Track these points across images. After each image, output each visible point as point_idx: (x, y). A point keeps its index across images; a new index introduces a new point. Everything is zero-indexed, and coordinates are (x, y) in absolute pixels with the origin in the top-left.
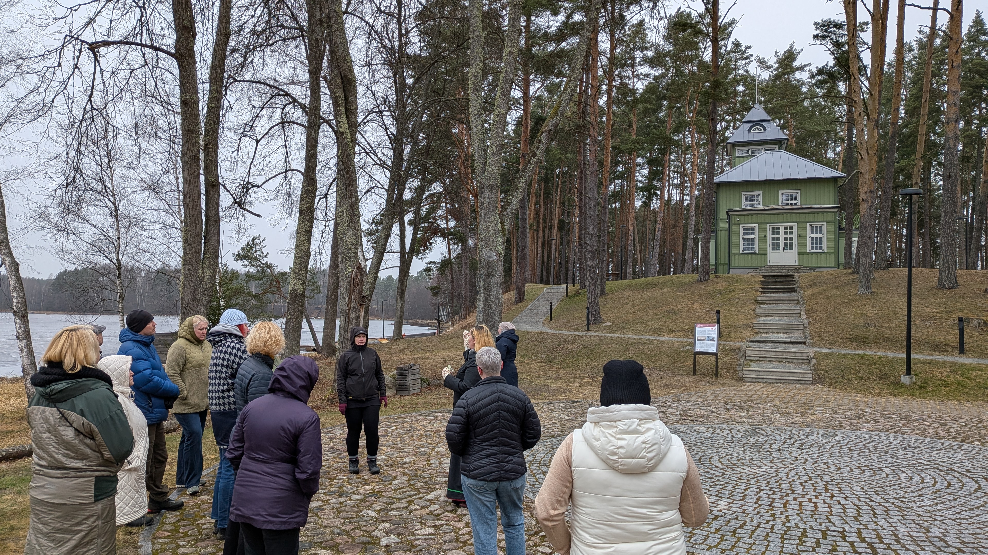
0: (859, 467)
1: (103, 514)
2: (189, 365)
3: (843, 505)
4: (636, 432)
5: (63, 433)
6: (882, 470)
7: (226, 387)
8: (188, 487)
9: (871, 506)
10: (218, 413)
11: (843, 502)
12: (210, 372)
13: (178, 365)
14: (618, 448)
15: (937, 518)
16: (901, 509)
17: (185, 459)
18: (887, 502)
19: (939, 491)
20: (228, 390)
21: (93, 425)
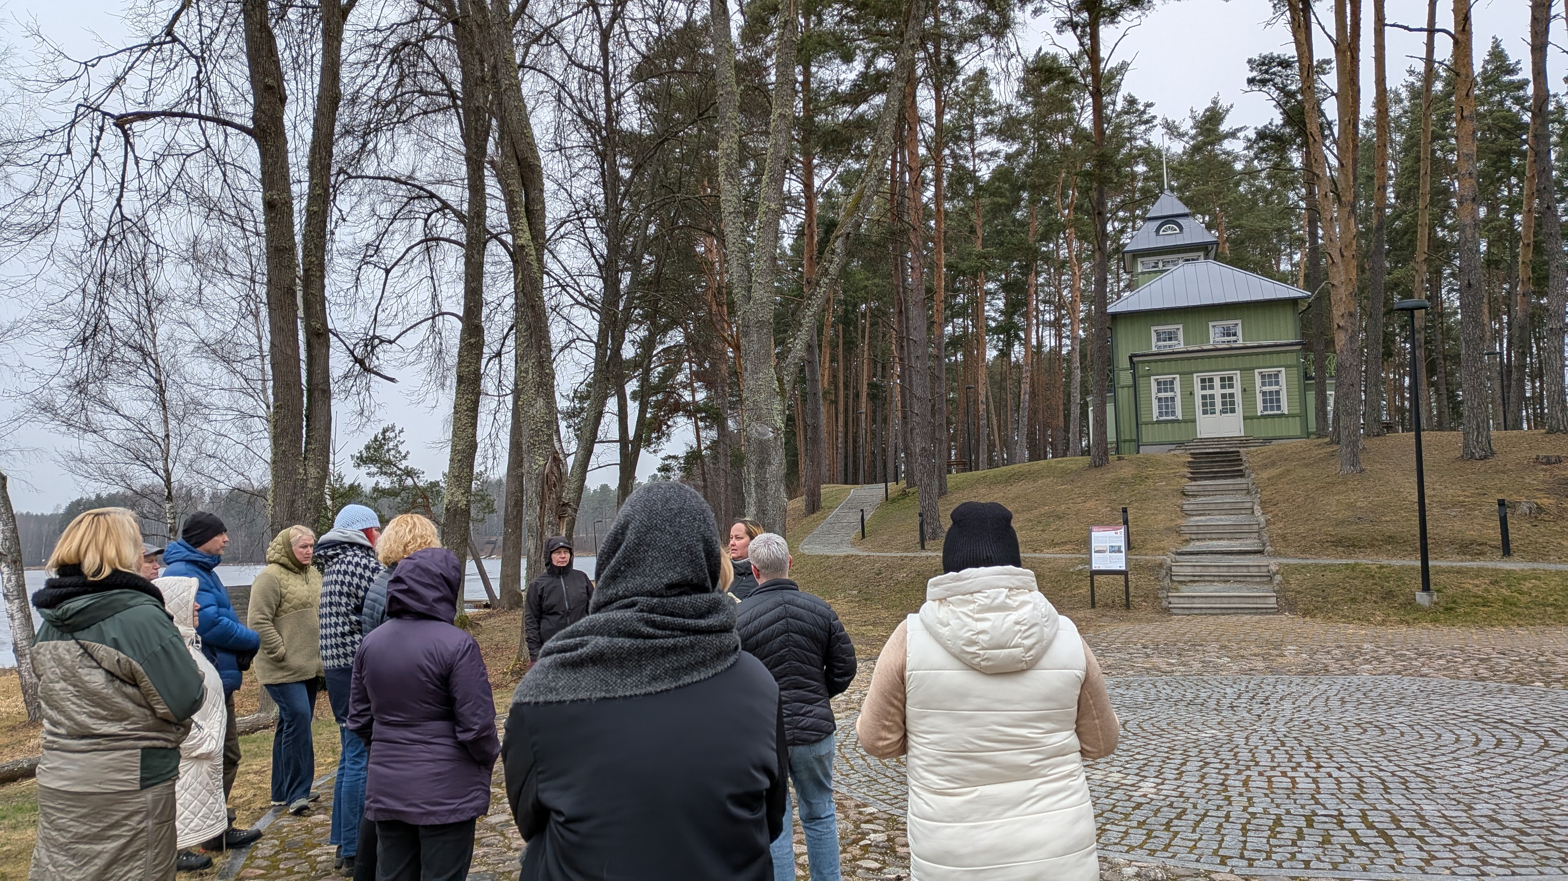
0: (1358, 725)
1: (155, 808)
2: (286, 606)
3: (1336, 779)
4: (1003, 608)
5: (87, 678)
6: (1394, 728)
7: (347, 628)
8: (290, 803)
9: (1380, 778)
10: (337, 670)
11: (1336, 773)
12: (321, 616)
13: (269, 606)
14: (979, 633)
15: (1483, 789)
16: (1426, 780)
17: (283, 759)
18: (1405, 770)
19: (1484, 751)
20: (352, 633)
21: (134, 663)
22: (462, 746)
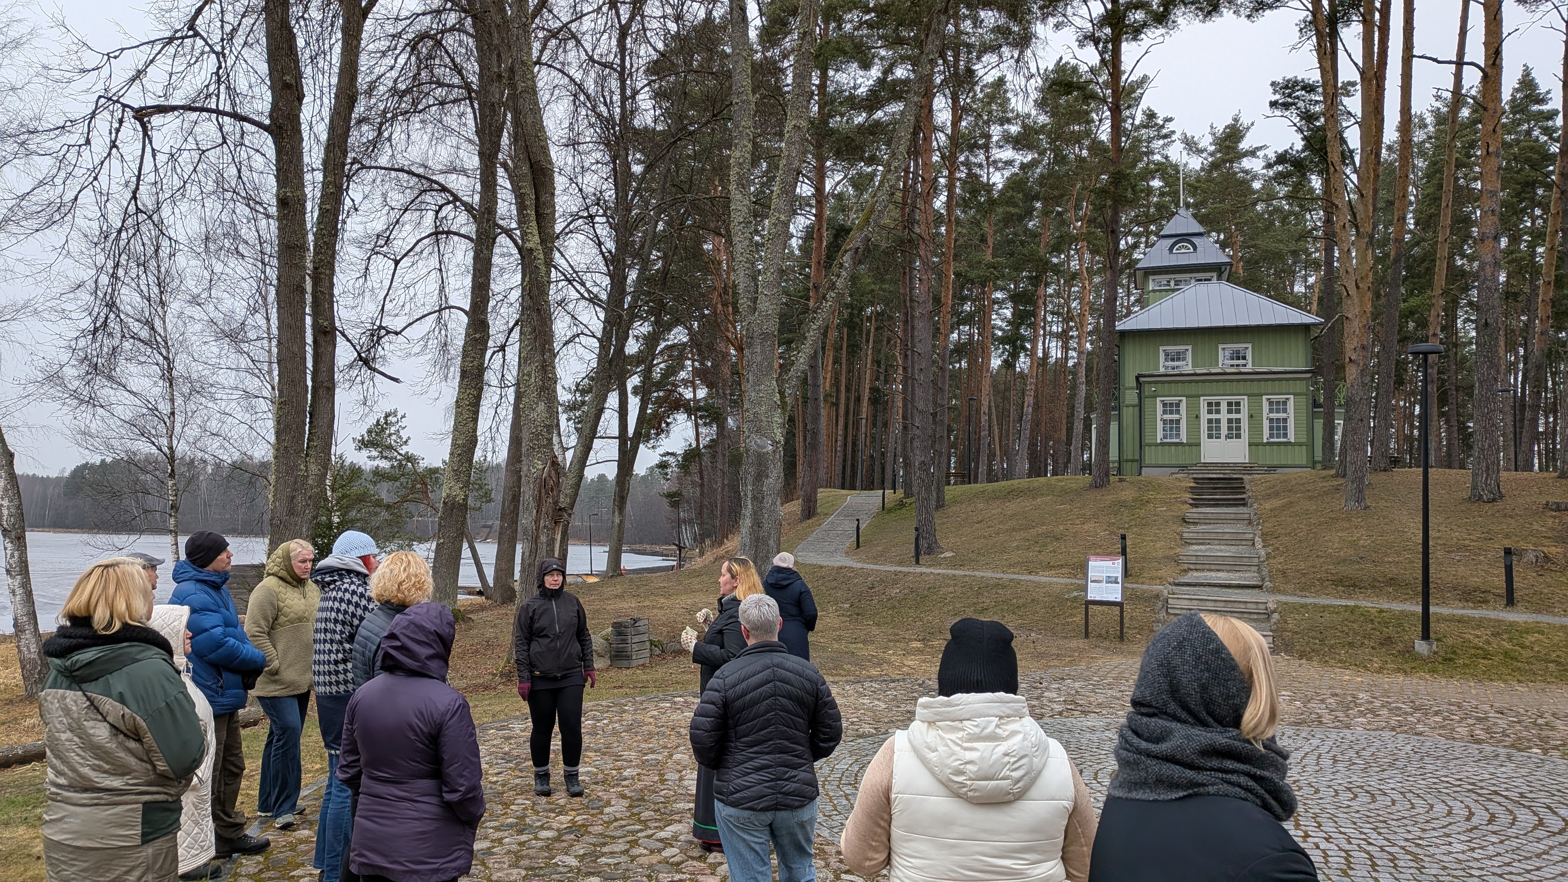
0: (1349, 789)
1: (155, 862)
2: (282, 619)
3: (1324, 851)
4: (993, 738)
5: (92, 731)
6: (1385, 794)
7: (340, 656)
8: (276, 817)
9: (1368, 853)
10: (329, 697)
11: (1324, 845)
12: (317, 631)
13: (266, 619)
14: (966, 763)
15: (1473, 872)
16: (1416, 858)
17: (272, 772)
18: (1394, 845)
19: (1476, 828)
20: (345, 661)
21: (139, 718)
22: (447, 806)
